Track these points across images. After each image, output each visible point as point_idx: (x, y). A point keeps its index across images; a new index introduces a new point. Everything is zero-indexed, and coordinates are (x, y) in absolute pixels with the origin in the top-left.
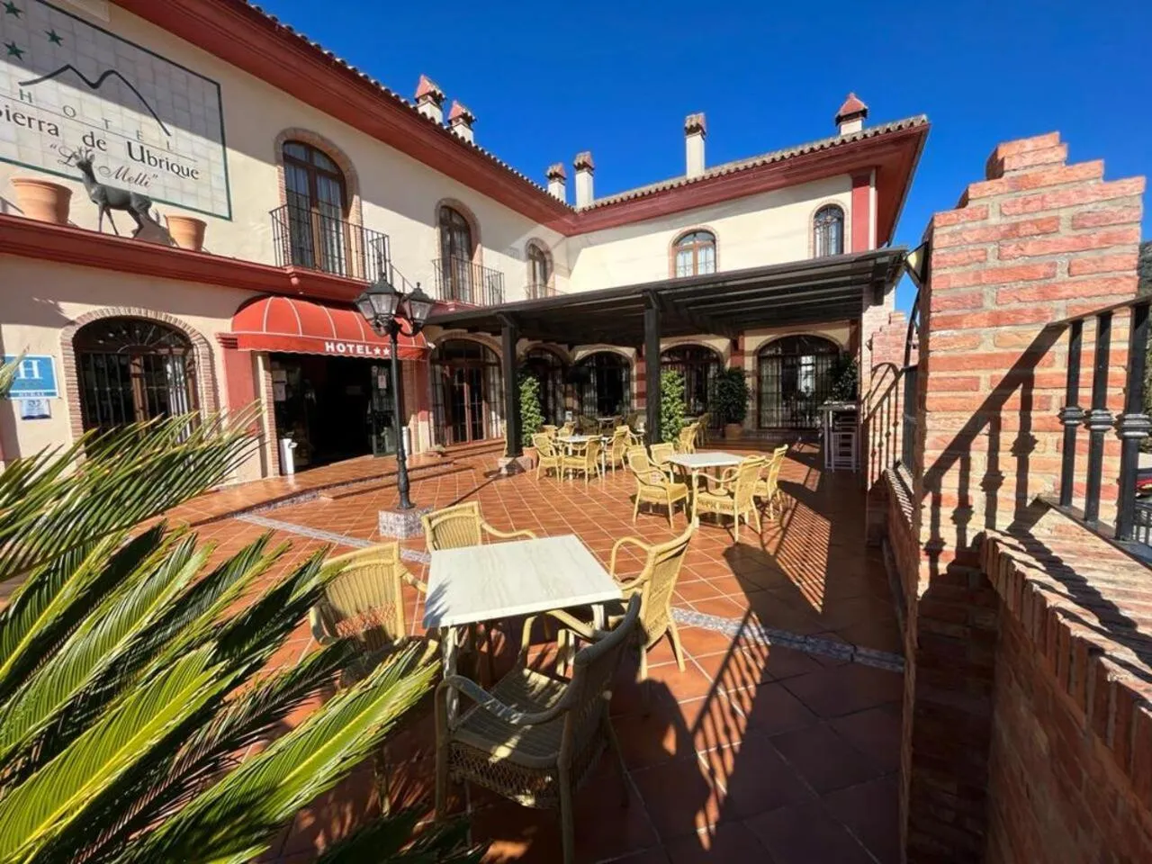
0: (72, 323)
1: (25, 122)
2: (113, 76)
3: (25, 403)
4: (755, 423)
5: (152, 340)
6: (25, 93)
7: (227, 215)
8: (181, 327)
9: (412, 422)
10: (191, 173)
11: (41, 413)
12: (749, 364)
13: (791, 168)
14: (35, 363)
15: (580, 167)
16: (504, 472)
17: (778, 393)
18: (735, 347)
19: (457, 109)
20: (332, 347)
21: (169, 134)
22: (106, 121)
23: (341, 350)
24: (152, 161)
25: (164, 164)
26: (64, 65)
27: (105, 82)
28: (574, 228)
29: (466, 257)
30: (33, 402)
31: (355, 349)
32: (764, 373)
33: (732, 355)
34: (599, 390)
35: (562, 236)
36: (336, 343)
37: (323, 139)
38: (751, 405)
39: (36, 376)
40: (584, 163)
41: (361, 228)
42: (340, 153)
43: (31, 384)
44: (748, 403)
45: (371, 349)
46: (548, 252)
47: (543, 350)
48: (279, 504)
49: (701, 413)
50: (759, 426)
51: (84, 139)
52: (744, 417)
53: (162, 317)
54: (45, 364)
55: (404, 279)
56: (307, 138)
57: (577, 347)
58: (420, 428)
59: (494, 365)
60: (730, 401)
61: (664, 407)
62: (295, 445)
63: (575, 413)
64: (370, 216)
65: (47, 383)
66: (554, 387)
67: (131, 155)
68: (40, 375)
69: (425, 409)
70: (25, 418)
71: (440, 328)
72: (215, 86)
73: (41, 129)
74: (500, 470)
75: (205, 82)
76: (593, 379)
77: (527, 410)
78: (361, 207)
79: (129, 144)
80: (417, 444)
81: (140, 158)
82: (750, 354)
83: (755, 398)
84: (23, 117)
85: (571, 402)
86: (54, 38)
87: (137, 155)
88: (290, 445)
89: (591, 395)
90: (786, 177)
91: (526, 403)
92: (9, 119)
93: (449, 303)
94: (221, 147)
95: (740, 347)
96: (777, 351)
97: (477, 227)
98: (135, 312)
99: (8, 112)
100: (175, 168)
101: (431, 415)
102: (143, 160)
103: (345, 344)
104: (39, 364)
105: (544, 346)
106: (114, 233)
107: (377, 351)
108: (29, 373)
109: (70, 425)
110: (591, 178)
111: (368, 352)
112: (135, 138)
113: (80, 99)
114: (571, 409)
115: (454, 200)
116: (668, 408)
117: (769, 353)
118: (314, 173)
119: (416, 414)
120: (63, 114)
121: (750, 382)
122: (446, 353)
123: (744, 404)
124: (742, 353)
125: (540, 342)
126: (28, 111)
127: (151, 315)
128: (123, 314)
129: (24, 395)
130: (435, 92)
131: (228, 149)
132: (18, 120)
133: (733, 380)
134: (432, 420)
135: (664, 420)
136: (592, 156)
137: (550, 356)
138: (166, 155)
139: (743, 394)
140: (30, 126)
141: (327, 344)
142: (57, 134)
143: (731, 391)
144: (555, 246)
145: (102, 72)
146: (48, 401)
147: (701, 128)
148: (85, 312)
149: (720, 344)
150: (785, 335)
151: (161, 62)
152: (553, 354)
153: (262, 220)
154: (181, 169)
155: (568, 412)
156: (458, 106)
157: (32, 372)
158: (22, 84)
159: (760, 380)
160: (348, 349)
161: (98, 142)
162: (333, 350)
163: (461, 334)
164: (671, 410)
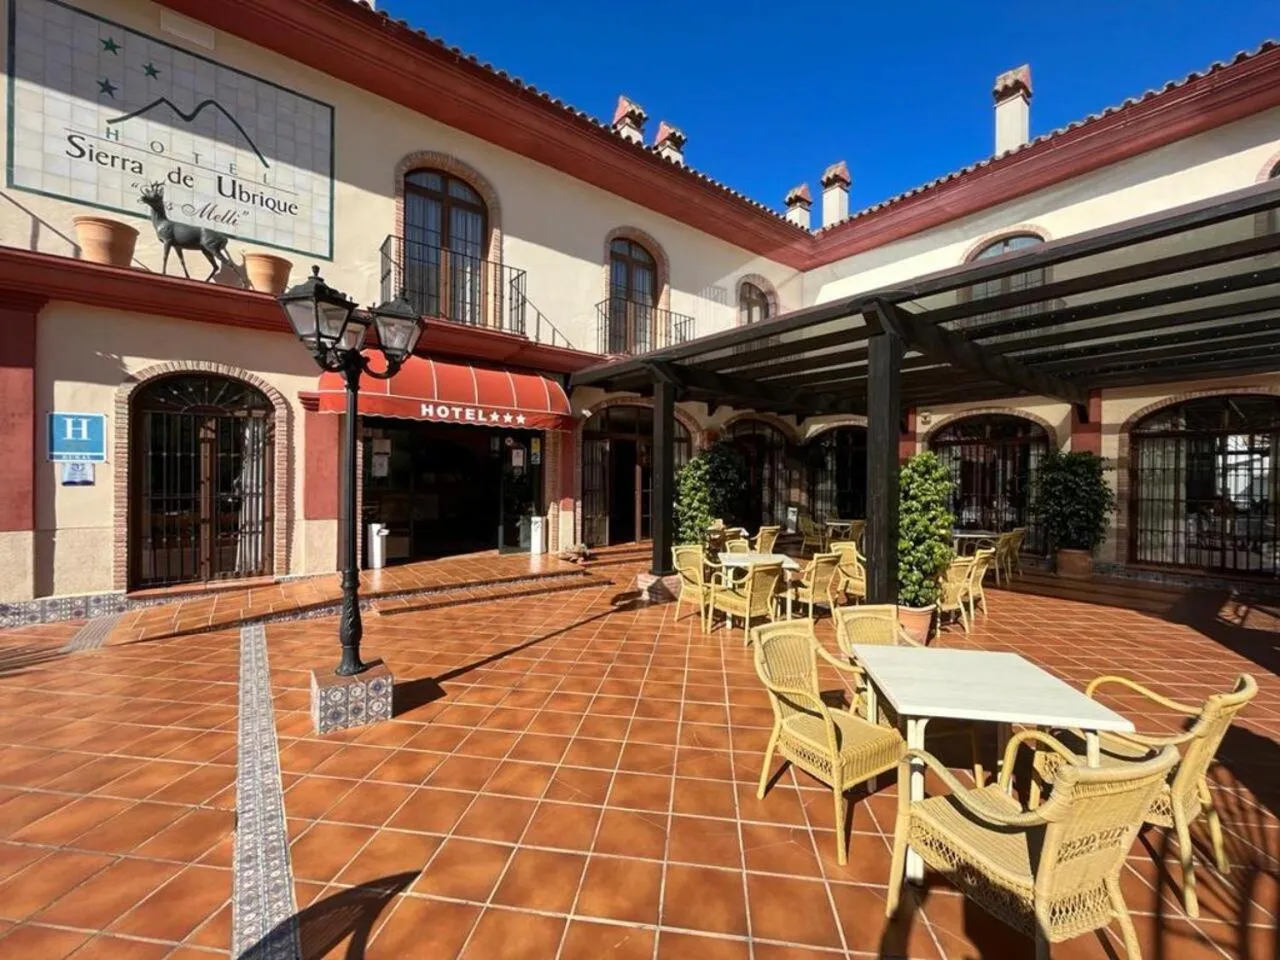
0: (131, 379)
1: (109, 160)
2: (211, 107)
3: (68, 467)
4: (1124, 552)
5: (223, 399)
6: (112, 131)
7: (327, 255)
8: (257, 384)
9: (551, 512)
10: (289, 208)
11: (84, 478)
12: (1111, 447)
13: (1213, 92)
14: (84, 422)
15: (829, 183)
16: (645, 596)
17: (1177, 501)
18: (1082, 418)
19: (665, 130)
20: (431, 410)
21: (267, 166)
22: (197, 155)
23: (443, 414)
24: (245, 196)
25: (258, 199)
26: (160, 98)
27: (200, 114)
28: (811, 257)
29: (650, 302)
30: (78, 465)
31: (462, 414)
32: (1146, 463)
33: (1075, 430)
34: (840, 480)
35: (796, 271)
36: (436, 406)
37: (458, 161)
38: (1113, 520)
39: (84, 436)
40: (836, 176)
41: (502, 266)
42: (480, 176)
43: (77, 445)
44: (1107, 515)
45: (486, 415)
46: (772, 293)
47: (754, 423)
48: (311, 614)
49: (1008, 527)
50: (1132, 558)
51: (169, 176)
52: (1097, 540)
53: (235, 373)
54: (96, 423)
55: (554, 330)
56: (438, 164)
57: (808, 420)
58: (561, 519)
59: (680, 440)
60: (1067, 510)
61: (906, 520)
62: (386, 532)
63: (801, 510)
64: (513, 251)
65: (95, 445)
66: (772, 473)
67: (220, 192)
68: (89, 436)
69: (571, 497)
70: (65, 484)
71: (601, 391)
72: (329, 110)
73: (123, 168)
74: (639, 593)
75: (318, 106)
76: (830, 462)
77: (689, 505)
78: (501, 243)
79: (220, 179)
80: (556, 539)
81: (230, 193)
82: (1112, 429)
83: (1124, 506)
84: (107, 156)
85: (797, 495)
86: (152, 72)
87: (227, 190)
88: (379, 531)
89: (826, 486)
90: (1204, 110)
91: (686, 496)
92: (91, 159)
93: (610, 357)
94: (327, 180)
95: (1092, 419)
96: (1175, 425)
97: (665, 262)
98: (203, 366)
99: (91, 151)
100: (271, 203)
101: (579, 503)
102: (233, 195)
103: (449, 407)
104: (89, 424)
105: (757, 416)
106: (184, 276)
107: (495, 417)
108: (77, 434)
109: (113, 494)
110: (846, 195)
111: (481, 418)
112: (228, 172)
113: (171, 134)
114: (797, 505)
115: (633, 229)
116: (914, 523)
117: (1155, 428)
118: (447, 204)
119: (556, 501)
120: (150, 150)
121: (1111, 479)
122: (609, 425)
123: (1098, 517)
124: (1098, 428)
125: (751, 411)
126: (111, 148)
127: (222, 370)
128: (190, 368)
129: (68, 457)
130: (633, 112)
131: (336, 182)
132: (101, 159)
133: (1076, 474)
134: (579, 510)
135: (903, 544)
136: (848, 167)
137: (768, 432)
138: (262, 189)
139: (1098, 499)
140: (113, 165)
141: (424, 406)
142: (140, 172)
143: (1071, 492)
144: (782, 285)
145: (197, 105)
146: (94, 465)
147: (1024, 87)
148: (146, 366)
149: (1052, 413)
150: (1196, 395)
151: (268, 86)
152: (774, 428)
153: (370, 259)
154: (277, 204)
155: (791, 509)
156: (666, 127)
157: (80, 432)
158: (110, 122)
159: (1134, 475)
160: (452, 413)
161: (185, 178)
162: (431, 413)
163: (631, 399)
164: (919, 527)
